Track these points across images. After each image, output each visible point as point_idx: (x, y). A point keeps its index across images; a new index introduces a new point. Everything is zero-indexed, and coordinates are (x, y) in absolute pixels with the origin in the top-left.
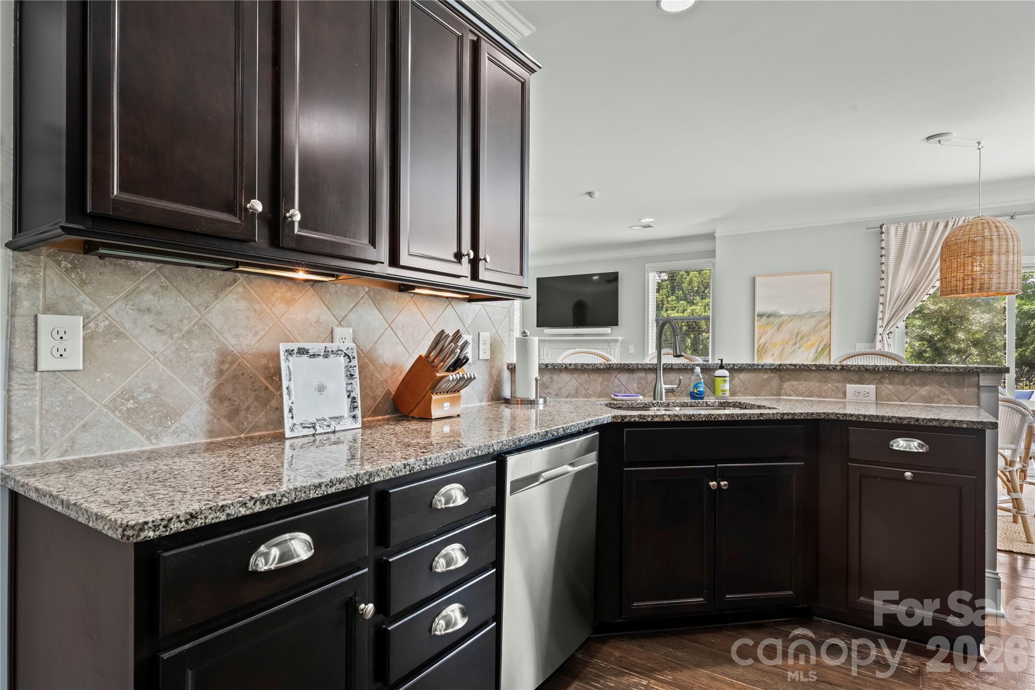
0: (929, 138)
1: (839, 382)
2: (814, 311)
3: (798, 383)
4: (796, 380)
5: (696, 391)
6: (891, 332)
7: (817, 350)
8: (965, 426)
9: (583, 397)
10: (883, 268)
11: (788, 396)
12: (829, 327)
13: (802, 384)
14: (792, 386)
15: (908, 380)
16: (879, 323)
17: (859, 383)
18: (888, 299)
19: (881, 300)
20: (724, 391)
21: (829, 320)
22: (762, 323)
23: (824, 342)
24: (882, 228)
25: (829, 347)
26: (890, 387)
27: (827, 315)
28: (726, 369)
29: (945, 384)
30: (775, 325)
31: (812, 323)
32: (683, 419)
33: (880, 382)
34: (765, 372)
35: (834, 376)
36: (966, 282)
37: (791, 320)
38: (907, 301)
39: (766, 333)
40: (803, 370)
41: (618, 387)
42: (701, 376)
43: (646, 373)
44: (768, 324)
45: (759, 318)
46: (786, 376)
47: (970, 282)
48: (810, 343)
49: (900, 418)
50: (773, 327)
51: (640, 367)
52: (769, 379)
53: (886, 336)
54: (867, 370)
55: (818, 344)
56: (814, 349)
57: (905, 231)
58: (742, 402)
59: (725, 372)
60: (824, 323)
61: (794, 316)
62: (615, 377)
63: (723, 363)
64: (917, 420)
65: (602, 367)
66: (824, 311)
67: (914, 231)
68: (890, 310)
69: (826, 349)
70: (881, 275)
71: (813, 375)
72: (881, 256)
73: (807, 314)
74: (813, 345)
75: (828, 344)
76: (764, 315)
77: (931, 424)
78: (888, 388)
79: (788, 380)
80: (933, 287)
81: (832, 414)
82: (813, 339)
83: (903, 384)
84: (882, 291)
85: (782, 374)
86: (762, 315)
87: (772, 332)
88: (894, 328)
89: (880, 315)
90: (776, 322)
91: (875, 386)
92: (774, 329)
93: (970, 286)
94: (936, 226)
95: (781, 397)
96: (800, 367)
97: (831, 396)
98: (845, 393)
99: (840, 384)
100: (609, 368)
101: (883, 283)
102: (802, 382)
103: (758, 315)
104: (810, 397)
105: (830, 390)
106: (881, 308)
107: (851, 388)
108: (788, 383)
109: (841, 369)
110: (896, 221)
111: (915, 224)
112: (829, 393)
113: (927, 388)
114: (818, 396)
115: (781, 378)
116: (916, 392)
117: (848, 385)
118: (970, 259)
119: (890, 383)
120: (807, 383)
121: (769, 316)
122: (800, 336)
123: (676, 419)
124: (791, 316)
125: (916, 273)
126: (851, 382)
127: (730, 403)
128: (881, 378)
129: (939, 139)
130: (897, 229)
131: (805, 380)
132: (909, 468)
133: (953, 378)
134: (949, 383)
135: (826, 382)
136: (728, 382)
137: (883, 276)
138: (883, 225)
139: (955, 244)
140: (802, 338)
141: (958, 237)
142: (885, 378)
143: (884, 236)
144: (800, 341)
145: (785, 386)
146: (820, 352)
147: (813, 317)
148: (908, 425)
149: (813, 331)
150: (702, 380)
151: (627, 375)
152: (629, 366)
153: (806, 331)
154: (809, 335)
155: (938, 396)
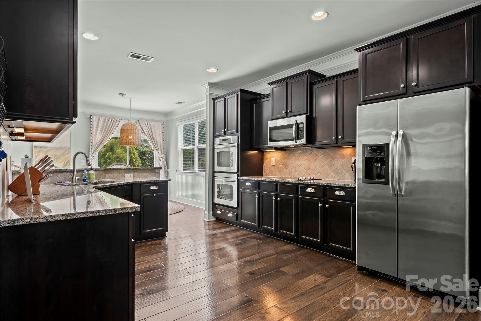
0: (120, 94)
1: (123, 173)
2: (63, 146)
3: (111, 174)
4: (110, 173)
5: (85, 179)
6: (94, 156)
7: (64, 163)
8: (165, 181)
9: (44, 185)
10: (91, 132)
11: (107, 179)
12: (69, 153)
13: (112, 175)
14: (109, 175)
15: (141, 172)
16: (90, 153)
17: (129, 173)
18: (93, 144)
19: (91, 144)
20: (93, 178)
21: (69, 151)
22: (37, 150)
23: (68, 160)
24: (91, 117)
25: (70, 162)
26: (137, 174)
27: (69, 149)
28: (94, 170)
29: (149, 172)
30: (44, 151)
31: (62, 151)
32: (108, 186)
33: (134, 172)
34: (101, 171)
35: (122, 171)
36: (129, 142)
37: (52, 150)
38: (99, 145)
39: (39, 155)
40: (113, 170)
41: (57, 179)
42: (87, 173)
43: (67, 173)
44: (40, 151)
45: (35, 148)
46: (107, 172)
47: (130, 142)
48: (61, 160)
49: (153, 181)
50: (43, 153)
51: (66, 170)
52: (102, 173)
53: (92, 158)
54: (131, 169)
55: (64, 161)
56: (63, 162)
57: (99, 119)
58: (102, 181)
59: (93, 171)
60: (67, 152)
61: (54, 148)
62: (56, 175)
63: (92, 168)
64: (156, 181)
65: (53, 171)
66: (67, 147)
67: (102, 120)
68: (94, 147)
69: (68, 163)
70: (90, 134)
71: (115, 171)
72: (91, 127)
73: (60, 147)
74: (62, 161)
75: (69, 160)
76: (38, 147)
77: (159, 181)
78: (136, 174)
79: (107, 173)
80: (108, 141)
81: (137, 181)
82: (63, 158)
83: (140, 173)
84: (91, 141)
85: (106, 171)
86: (37, 147)
87: (42, 154)
88: (95, 155)
89: (91, 150)
90: (44, 150)
91: (133, 174)
92: (44, 153)
93: (130, 143)
94: (109, 120)
95: (105, 179)
96: (112, 169)
97: (121, 178)
98: (125, 177)
99: (124, 174)
100: (55, 171)
101: (91, 138)
102: (112, 174)
103: (35, 147)
104: (114, 179)
105: (121, 176)
106: (91, 147)
107: (127, 175)
108: (107, 174)
109: (124, 169)
110: (96, 115)
111: (102, 117)
112: (120, 177)
113: (145, 173)
114: (117, 178)
115: (105, 173)
116: (143, 175)
117: (126, 174)
118: (130, 135)
119: (137, 173)
120: (114, 174)
121: (41, 147)
122: (56, 157)
123: (106, 186)
124: (52, 148)
125: (103, 135)
126: (127, 173)
127: (97, 182)
128: (135, 171)
129: (123, 95)
130: (96, 118)
131: (113, 173)
132: (155, 193)
133: (151, 170)
134: (150, 172)
135: (120, 173)
136: (94, 175)
137: (91, 135)
138: (91, 115)
139: (126, 129)
140: (57, 158)
141: (127, 127)
142: (136, 171)
143: (91, 120)
144: (56, 159)
145: (106, 175)
146: (65, 164)
147: (63, 149)
148: (155, 182)
149: (63, 155)
150: (87, 175)
151: (60, 174)
152: (62, 170)
153: (59, 155)
154: (61, 157)
155: (148, 176)
